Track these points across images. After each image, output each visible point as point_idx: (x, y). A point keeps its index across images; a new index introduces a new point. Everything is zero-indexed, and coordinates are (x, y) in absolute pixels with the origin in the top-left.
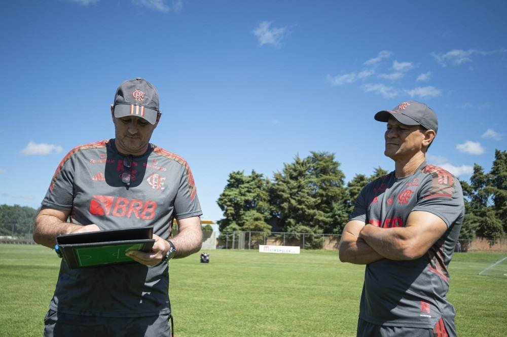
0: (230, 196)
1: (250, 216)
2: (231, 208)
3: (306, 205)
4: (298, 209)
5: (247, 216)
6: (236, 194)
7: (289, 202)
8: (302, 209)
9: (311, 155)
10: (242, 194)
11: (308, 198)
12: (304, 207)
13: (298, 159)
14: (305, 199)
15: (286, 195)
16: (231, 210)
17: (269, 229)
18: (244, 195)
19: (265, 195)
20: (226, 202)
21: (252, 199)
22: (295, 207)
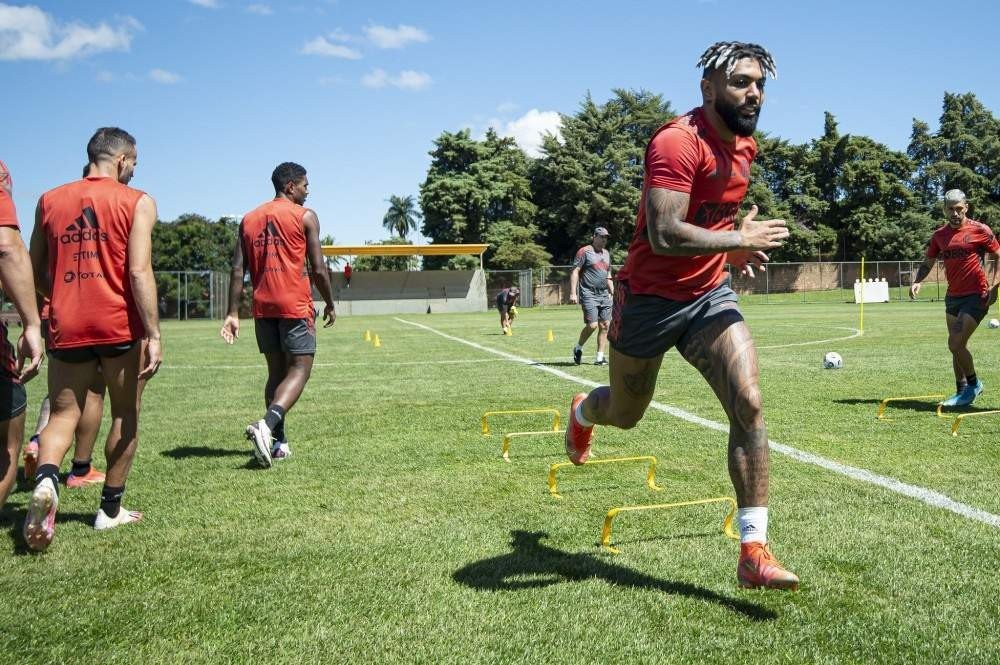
0: (457, 188)
1: (501, 233)
2: (460, 217)
3: (631, 206)
4: (614, 214)
5: (493, 234)
6: (471, 185)
7: (590, 200)
8: (623, 214)
9: (615, 97)
10: (482, 185)
11: (633, 192)
12: (626, 208)
13: (591, 104)
14: (628, 194)
15: (583, 186)
16: (459, 221)
17: (546, 259)
18: (488, 187)
19: (525, 186)
20: (449, 203)
21: (504, 194)
22: (606, 211)
